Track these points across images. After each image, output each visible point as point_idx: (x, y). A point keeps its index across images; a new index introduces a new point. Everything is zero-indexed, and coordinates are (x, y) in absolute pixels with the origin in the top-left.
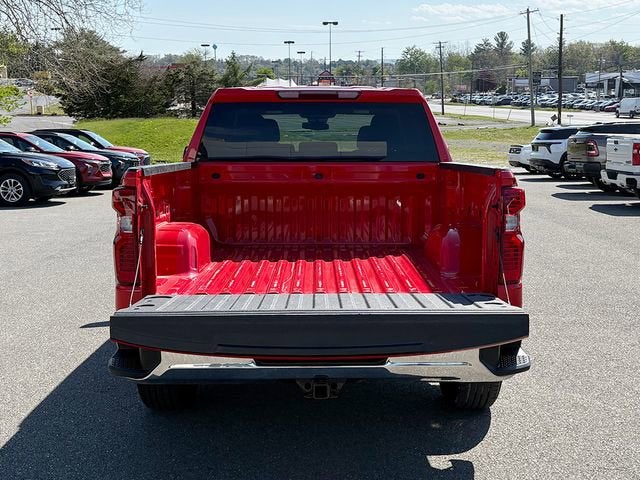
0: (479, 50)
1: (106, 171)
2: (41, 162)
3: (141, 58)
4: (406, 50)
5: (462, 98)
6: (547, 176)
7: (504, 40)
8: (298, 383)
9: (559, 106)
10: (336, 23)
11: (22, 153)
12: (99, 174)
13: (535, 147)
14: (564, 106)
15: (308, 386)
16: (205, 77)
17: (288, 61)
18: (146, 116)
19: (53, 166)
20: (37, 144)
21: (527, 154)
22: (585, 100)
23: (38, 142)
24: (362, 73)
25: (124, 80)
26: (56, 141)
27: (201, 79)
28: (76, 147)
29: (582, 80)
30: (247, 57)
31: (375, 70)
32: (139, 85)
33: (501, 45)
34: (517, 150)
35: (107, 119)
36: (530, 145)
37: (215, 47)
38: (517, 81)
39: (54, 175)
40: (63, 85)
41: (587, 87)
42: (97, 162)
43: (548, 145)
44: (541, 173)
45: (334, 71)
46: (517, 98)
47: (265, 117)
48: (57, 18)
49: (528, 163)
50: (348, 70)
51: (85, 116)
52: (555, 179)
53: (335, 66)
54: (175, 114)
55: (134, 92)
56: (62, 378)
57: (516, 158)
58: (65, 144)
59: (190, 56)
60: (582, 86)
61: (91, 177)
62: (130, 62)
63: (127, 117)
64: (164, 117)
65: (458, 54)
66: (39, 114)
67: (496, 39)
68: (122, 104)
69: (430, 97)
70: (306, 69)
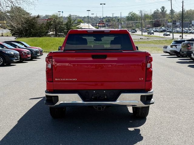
0: (155, 13)
1: (29, 55)
2: (8, 52)
3: (38, 17)
4: (129, 13)
5: (149, 30)
6: (176, 56)
7: (164, 9)
8: (94, 107)
9: (182, 32)
10: (105, 4)
11: (2, 49)
12: (27, 56)
13: (171, 46)
14: (184, 32)
15: (96, 108)
16: (60, 23)
17: (88, 17)
18: (40, 37)
19: (12, 53)
20: (6, 46)
21: (169, 49)
22: (192, 30)
23: (6, 45)
24: (114, 21)
25: (33, 24)
26: (12, 45)
27: (59, 24)
28: (18, 47)
29: (191, 23)
30: (74, 15)
31: (118, 20)
32: (38, 26)
33: (163, 11)
34: (166, 47)
35: (27, 37)
36: (170, 46)
37: (62, 12)
38: (168, 23)
39: (13, 56)
40: (12, 26)
41: (192, 25)
42: (26, 52)
43: (176, 46)
44: (174, 55)
45: (104, 20)
46: (168, 29)
47: (84, 37)
48: (10, 3)
49: (169, 52)
50: (109, 20)
51: (19, 37)
52: (178, 57)
53: (104, 18)
54: (50, 36)
55: (36, 28)
56: (27, 111)
57: (165, 50)
58: (15, 46)
59: (54, 15)
60: (191, 25)
61: (24, 57)
62: (34, 18)
63: (34, 37)
64: (46, 37)
65: (147, 14)
66: (2, 36)
67: (161, 9)
68: (32, 32)
69: (138, 29)
70: (94, 20)
